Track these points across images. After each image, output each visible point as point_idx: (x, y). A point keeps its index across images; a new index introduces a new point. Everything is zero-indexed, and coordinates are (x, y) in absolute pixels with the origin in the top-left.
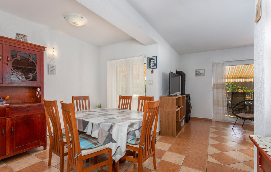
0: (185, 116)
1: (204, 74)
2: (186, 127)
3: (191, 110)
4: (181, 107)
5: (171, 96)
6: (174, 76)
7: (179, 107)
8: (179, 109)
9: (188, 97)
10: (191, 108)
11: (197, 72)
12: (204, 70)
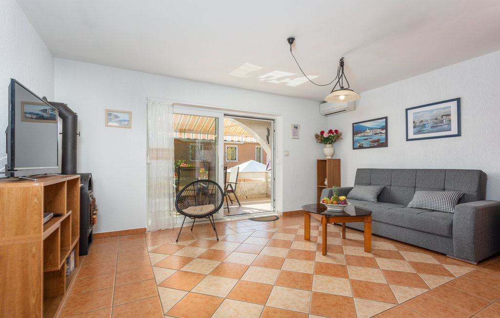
0: (77, 239)
1: (128, 124)
2: (80, 275)
3: (94, 216)
4: (66, 215)
5: (21, 180)
6: (35, 117)
7: (58, 216)
8: (57, 225)
9: (88, 180)
10: (95, 212)
11: (110, 115)
12: (130, 113)
